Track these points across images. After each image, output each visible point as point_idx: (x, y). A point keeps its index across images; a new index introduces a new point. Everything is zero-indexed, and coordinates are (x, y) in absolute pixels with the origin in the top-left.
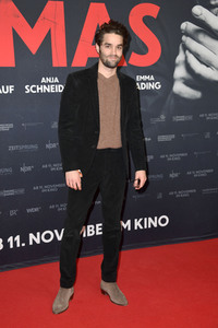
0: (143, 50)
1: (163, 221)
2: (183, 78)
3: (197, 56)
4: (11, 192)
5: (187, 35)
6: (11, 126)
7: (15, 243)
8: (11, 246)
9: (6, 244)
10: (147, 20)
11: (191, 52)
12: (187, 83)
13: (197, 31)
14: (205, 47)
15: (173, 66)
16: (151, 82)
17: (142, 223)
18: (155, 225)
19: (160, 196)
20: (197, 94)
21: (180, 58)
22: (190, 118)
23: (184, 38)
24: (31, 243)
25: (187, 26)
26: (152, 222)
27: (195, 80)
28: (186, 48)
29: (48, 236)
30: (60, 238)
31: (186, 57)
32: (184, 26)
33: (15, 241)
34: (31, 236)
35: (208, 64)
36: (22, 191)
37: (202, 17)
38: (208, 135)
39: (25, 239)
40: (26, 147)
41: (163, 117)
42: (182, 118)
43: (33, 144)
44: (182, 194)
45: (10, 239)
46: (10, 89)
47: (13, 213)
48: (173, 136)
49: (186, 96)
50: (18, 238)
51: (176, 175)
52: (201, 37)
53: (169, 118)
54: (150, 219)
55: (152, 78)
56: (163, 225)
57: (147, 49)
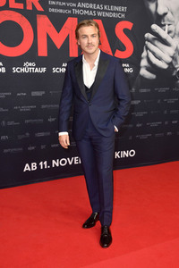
0: (123, 48)
1: (132, 153)
2: (146, 67)
4: (42, 134)
5: (149, 41)
6: (44, 93)
7: (44, 166)
8: (42, 168)
9: (38, 166)
10: (126, 31)
11: (150, 51)
12: (148, 69)
13: (154, 39)
17: (120, 154)
18: (127, 156)
20: (154, 76)
21: (144, 54)
22: (149, 90)
23: (146, 42)
24: (53, 166)
25: (148, 35)
26: (125, 154)
27: (152, 68)
28: (147, 49)
29: (63, 162)
30: (70, 163)
31: (148, 54)
32: (146, 35)
34: (54, 161)
35: (160, 59)
36: (49, 134)
37: (156, 31)
38: (159, 101)
39: (50, 163)
40: (52, 106)
41: (133, 89)
42: (145, 90)
43: (56, 104)
45: (41, 163)
46: (44, 70)
47: (43, 147)
48: (140, 101)
49: (147, 77)
50: (45, 163)
52: (156, 42)
53: (137, 90)
54: (124, 152)
55: (128, 65)
56: (131, 156)
57: (125, 48)
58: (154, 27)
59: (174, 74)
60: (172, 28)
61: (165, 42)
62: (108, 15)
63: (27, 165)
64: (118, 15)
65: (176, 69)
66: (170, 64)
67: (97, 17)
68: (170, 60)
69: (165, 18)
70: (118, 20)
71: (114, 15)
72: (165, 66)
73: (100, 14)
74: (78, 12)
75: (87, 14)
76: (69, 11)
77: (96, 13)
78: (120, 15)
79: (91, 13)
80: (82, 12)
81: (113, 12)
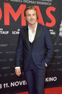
0: (50, 21)
1: (55, 79)
4: (6, 68)
6: (7, 45)
7: (6, 86)
8: (5, 87)
9: (3, 86)
10: (52, 12)
16: (52, 32)
17: (48, 79)
18: (52, 80)
19: (54, 70)
24: (11, 86)
26: (51, 79)
29: (17, 84)
30: (21, 84)
33: (6, 85)
34: (12, 83)
36: (9, 67)
39: (9, 84)
40: (11, 52)
41: (56, 44)
43: (14, 51)
44: (61, 70)
46: (7, 32)
47: (6, 75)
50: (7, 84)
51: (59, 63)
53: (58, 44)
54: (51, 78)
55: (53, 31)
56: (54, 80)
57: (51, 22)
62: (42, 3)
64: (47, 4)
67: (36, 5)
70: (47, 6)
71: (45, 3)
73: (38, 3)
74: (26, 1)
75: (31, 3)
76: (22, 1)
77: (36, 2)
78: (49, 4)
79: (33, 2)
80: (28, 2)
81: (45, 2)
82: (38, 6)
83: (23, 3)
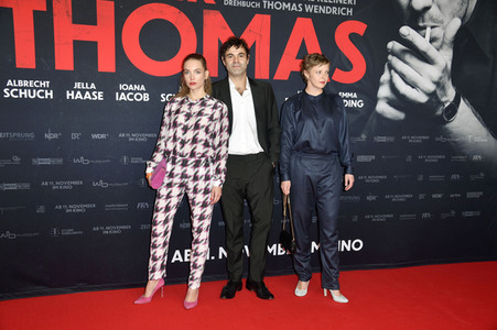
1: (357, 245)
2: (387, 98)
3: (403, 76)
5: (394, 54)
11: (396, 71)
12: (390, 103)
13: (404, 51)
14: (410, 68)
15: (377, 85)
16: (354, 99)
18: (349, 249)
19: (355, 219)
20: (400, 115)
21: (385, 77)
22: (392, 139)
23: (390, 57)
24: (220, 257)
25: (394, 45)
26: (345, 245)
27: (398, 100)
28: (391, 67)
31: (391, 77)
32: (390, 45)
34: (221, 249)
35: (413, 85)
37: (409, 38)
38: (409, 158)
39: (214, 252)
41: (364, 137)
42: (384, 139)
44: (378, 218)
48: (374, 157)
49: (389, 116)
51: (374, 198)
52: (408, 57)
53: (370, 138)
54: (343, 242)
55: (355, 95)
56: (356, 249)
57: (351, 66)
58: (405, 30)
59: (439, 112)
60: (438, 32)
61: (424, 57)
62: (323, 10)
63: (177, 252)
64: (341, 11)
65: (443, 104)
66: (432, 95)
67: (304, 14)
68: (432, 87)
69: (427, 16)
70: (340, 19)
71: (334, 10)
72: (423, 99)
73: (309, 8)
74: (272, 5)
75: (286, 9)
76: (258, 5)
77: (303, 7)
78: (345, 11)
79: (294, 7)
80: (278, 6)
81: (331, 5)
82: (310, 20)
83: (262, 11)
